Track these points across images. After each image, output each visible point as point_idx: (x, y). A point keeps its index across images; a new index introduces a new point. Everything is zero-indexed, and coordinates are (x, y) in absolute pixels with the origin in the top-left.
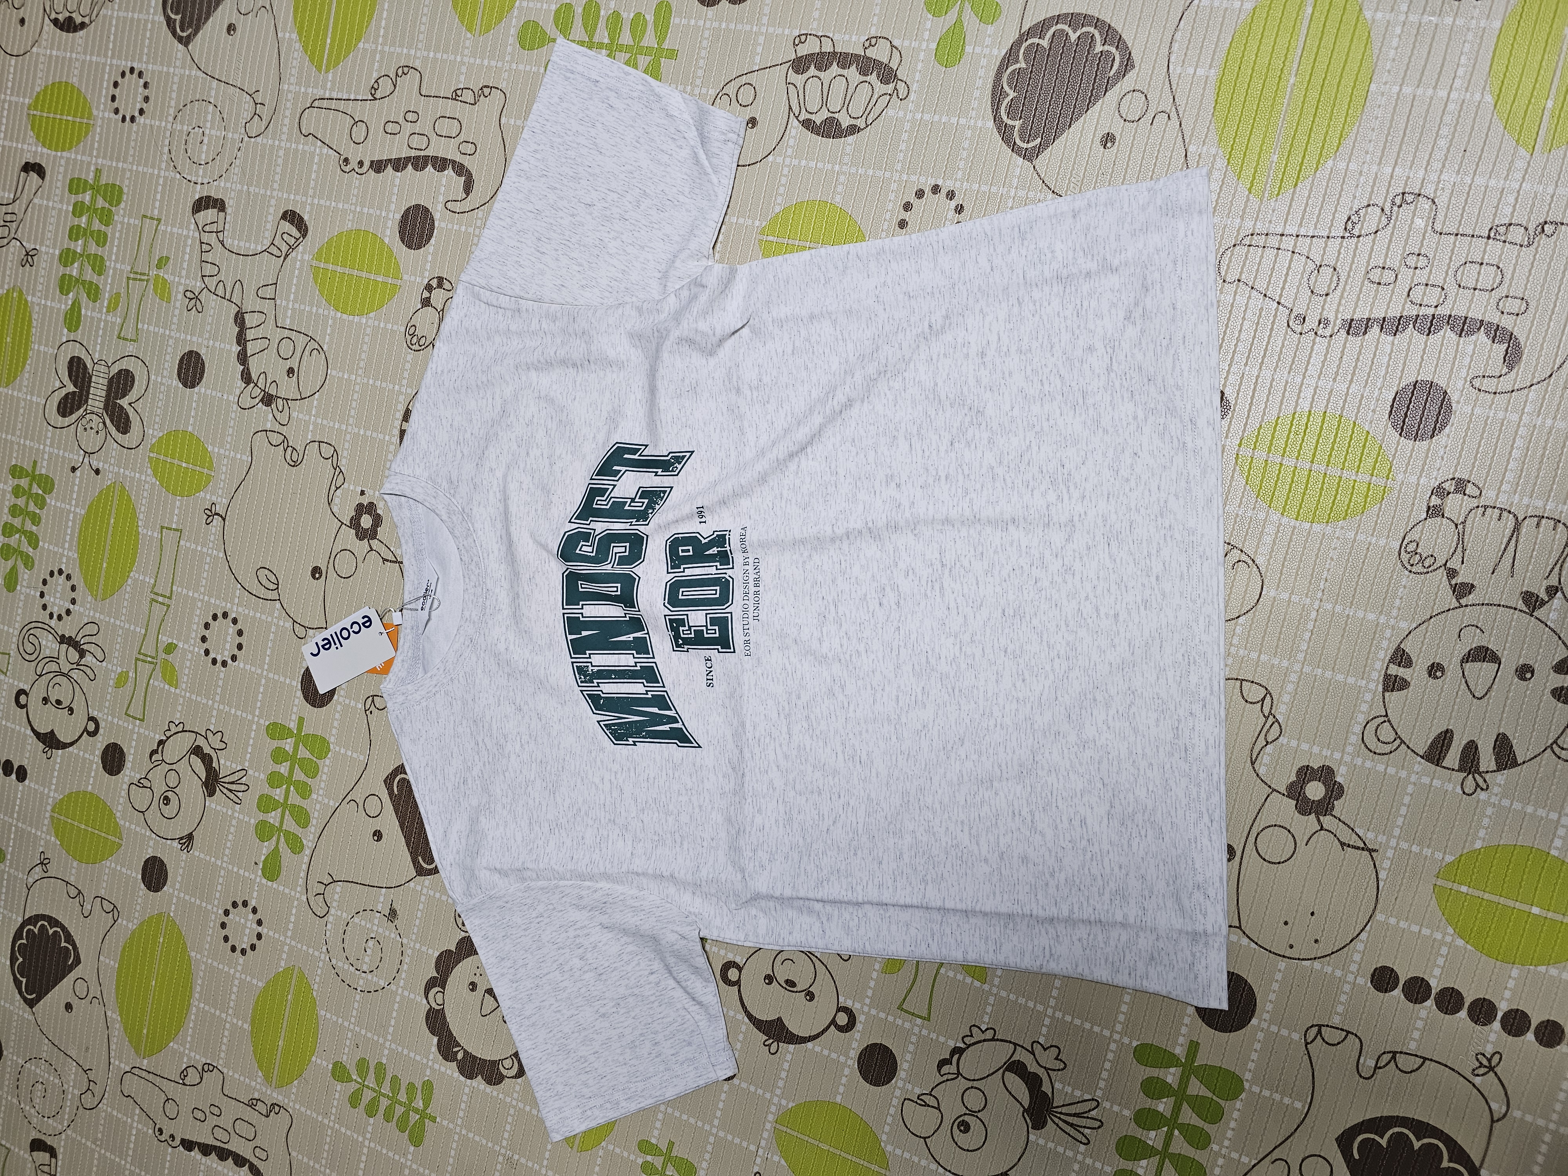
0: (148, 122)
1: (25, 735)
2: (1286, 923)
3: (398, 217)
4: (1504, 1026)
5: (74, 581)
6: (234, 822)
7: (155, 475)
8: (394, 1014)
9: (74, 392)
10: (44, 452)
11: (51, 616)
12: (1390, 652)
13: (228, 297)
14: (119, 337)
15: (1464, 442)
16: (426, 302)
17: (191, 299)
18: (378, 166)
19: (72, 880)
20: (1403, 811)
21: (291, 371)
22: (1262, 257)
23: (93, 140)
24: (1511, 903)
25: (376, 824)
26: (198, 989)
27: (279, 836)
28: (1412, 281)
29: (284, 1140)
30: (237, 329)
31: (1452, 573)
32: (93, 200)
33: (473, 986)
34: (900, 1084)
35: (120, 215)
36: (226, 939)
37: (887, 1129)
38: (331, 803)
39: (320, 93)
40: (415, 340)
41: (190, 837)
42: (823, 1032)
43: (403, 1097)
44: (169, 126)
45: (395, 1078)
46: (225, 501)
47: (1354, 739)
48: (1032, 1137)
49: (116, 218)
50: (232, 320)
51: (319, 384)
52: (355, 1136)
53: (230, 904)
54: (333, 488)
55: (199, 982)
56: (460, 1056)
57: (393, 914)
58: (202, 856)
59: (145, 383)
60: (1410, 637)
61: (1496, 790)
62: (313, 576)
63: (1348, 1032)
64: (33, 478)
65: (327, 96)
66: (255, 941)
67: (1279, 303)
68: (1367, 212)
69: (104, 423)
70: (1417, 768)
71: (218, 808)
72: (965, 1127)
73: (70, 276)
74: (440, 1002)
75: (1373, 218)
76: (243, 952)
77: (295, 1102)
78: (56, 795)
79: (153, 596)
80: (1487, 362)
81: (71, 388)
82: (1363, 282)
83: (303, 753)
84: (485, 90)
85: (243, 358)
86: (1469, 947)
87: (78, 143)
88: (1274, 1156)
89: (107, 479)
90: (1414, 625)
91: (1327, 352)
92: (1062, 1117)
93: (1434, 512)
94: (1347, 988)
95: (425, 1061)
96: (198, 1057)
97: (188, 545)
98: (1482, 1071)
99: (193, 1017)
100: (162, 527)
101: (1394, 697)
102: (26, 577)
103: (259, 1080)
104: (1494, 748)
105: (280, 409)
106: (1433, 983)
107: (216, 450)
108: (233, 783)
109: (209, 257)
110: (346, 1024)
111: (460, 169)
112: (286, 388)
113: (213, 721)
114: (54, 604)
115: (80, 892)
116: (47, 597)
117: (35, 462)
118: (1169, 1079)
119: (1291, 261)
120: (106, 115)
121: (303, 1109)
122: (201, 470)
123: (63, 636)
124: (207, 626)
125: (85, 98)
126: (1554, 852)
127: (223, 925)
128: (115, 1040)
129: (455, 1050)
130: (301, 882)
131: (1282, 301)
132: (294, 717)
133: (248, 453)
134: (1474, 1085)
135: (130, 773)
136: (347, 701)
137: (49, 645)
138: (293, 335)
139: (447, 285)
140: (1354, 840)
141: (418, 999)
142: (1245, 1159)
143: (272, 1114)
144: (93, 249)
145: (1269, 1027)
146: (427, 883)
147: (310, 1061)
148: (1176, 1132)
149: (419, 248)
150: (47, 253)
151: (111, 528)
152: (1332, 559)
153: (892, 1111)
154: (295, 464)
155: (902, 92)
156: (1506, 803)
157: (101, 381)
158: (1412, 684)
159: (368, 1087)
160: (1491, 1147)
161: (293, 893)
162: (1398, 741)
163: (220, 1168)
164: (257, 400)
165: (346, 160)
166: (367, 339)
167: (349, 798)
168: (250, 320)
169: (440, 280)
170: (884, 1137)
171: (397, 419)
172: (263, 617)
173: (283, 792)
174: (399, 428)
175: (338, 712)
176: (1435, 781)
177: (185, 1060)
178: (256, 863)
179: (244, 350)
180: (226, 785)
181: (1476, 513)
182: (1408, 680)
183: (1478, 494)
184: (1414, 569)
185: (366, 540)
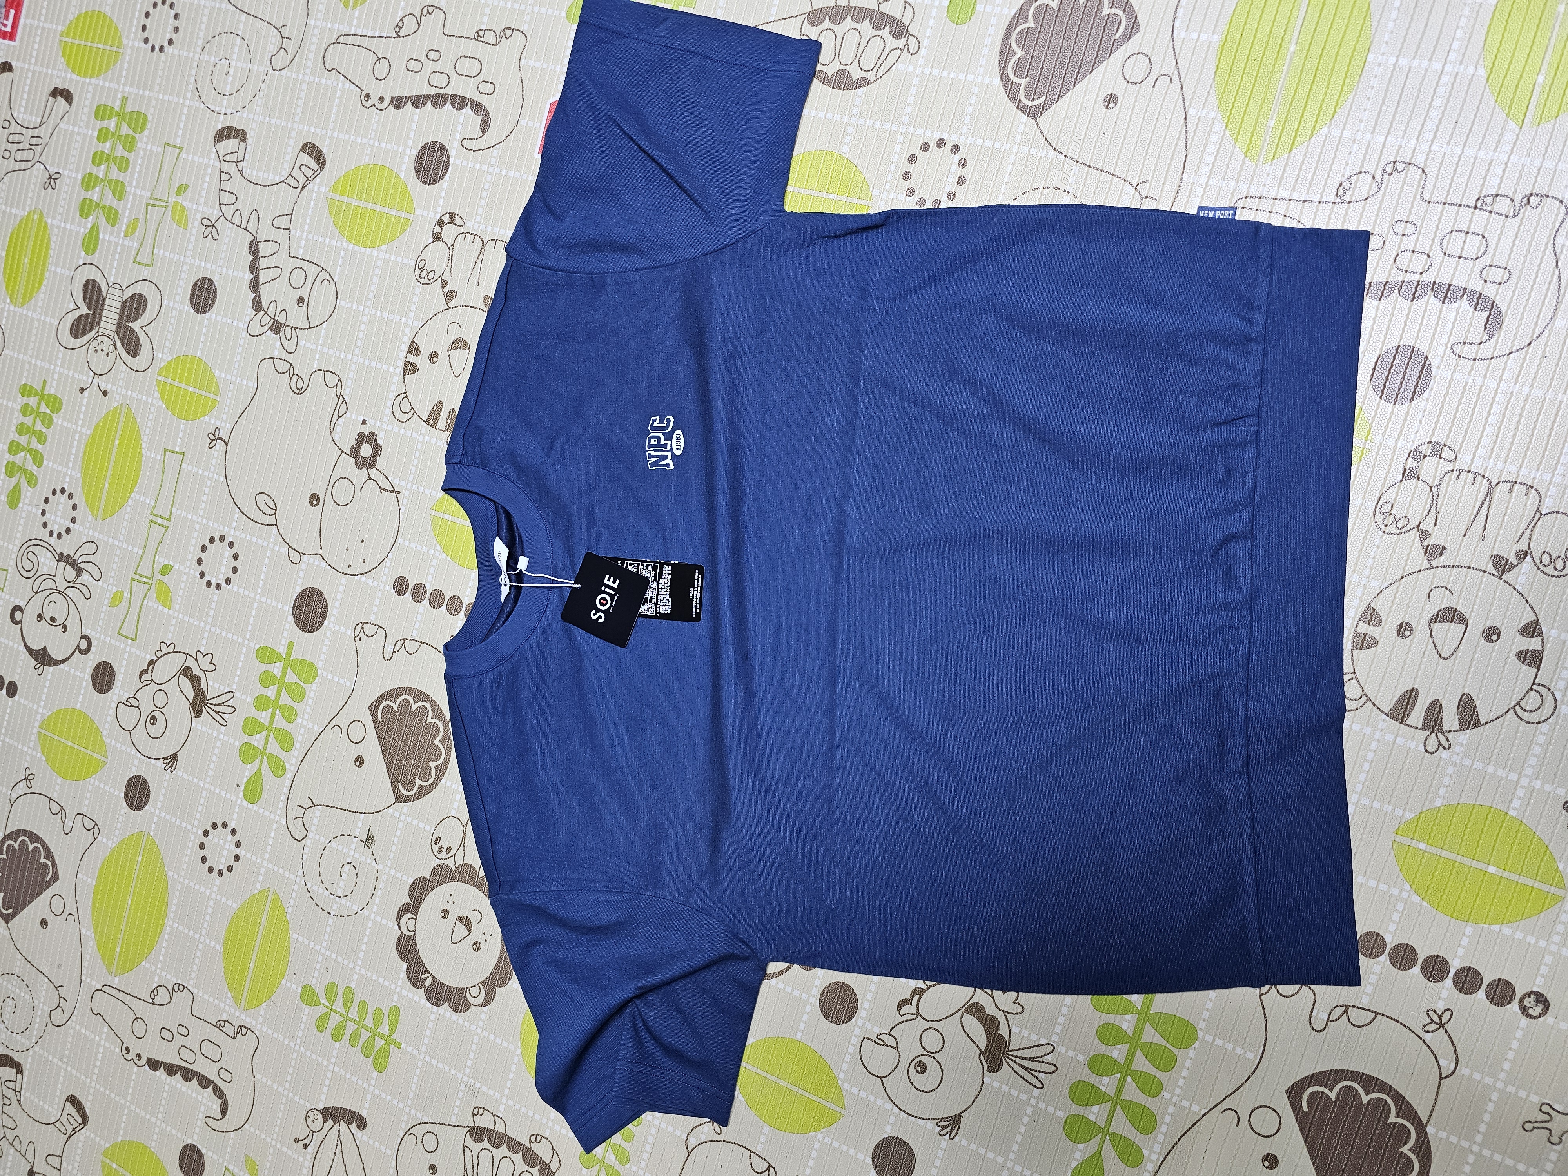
0: (176, 52)
1: (18, 651)
3: (415, 152)
4: (1456, 984)
5: (75, 500)
6: (219, 744)
7: (162, 399)
8: (366, 939)
9: (87, 315)
10: (54, 372)
11: (51, 534)
13: (244, 225)
14: (135, 262)
15: (1442, 407)
16: (437, 237)
17: (207, 227)
18: (398, 103)
19: (55, 796)
20: (1366, 766)
21: (301, 300)
23: (122, 67)
24: (1468, 862)
25: (359, 750)
26: (174, 908)
27: (262, 758)
28: (1399, 247)
29: (250, 1062)
30: (251, 258)
31: (1424, 535)
32: (118, 127)
33: (445, 914)
34: (860, 1023)
35: (145, 143)
36: (204, 860)
37: (845, 1067)
38: (316, 727)
39: (345, 29)
40: (424, 274)
41: (174, 757)
43: (369, 1022)
44: (197, 56)
45: (362, 1003)
46: (229, 426)
48: (987, 1080)
49: (139, 145)
50: (246, 249)
51: (328, 313)
52: (320, 1060)
53: (210, 824)
54: (335, 416)
55: (175, 902)
56: (428, 982)
57: (370, 840)
58: (185, 776)
59: (157, 307)
60: (1381, 596)
61: (1457, 749)
62: (311, 503)
64: (42, 398)
65: (352, 32)
66: (232, 862)
68: (1358, 179)
69: (115, 346)
70: (1381, 725)
71: (204, 729)
72: (922, 1068)
73: (91, 200)
74: (412, 928)
75: (1364, 185)
76: (220, 873)
77: (262, 1024)
78: (45, 711)
79: (152, 518)
80: (1469, 329)
81: (85, 310)
83: (291, 677)
84: (507, 31)
85: (255, 286)
86: (1424, 903)
87: (107, 70)
88: (1224, 1105)
89: (114, 400)
90: (1386, 585)
92: (1017, 1060)
93: (1409, 474)
95: (393, 987)
96: (168, 977)
97: (190, 468)
98: (1433, 1027)
99: (166, 936)
100: (166, 450)
101: (1362, 655)
102: (29, 494)
103: (228, 1001)
104: (1458, 708)
105: (288, 337)
106: (1388, 938)
107: (223, 376)
108: (220, 705)
109: (227, 186)
110: (318, 947)
111: (478, 108)
112: (296, 317)
113: (204, 642)
114: (55, 522)
115: (62, 809)
116: (47, 515)
117: (45, 382)
118: (1125, 1026)
120: (136, 44)
121: (270, 1032)
122: (207, 395)
123: (62, 554)
124: (203, 549)
125: (116, 28)
126: (1511, 812)
127: (202, 846)
128: (88, 957)
129: (424, 976)
130: (282, 805)
132: (283, 641)
134: (1424, 1041)
135: (119, 691)
136: (337, 628)
137: (47, 563)
138: (305, 265)
139: (458, 221)
141: (390, 924)
142: (1195, 1108)
143: (239, 1035)
144: (115, 174)
146: (405, 810)
147: (279, 983)
148: (1129, 1079)
149: (434, 183)
150: (69, 177)
151: (115, 450)
153: (851, 1049)
154: (300, 392)
155: (913, 46)
156: (1467, 762)
157: (114, 304)
158: (1380, 642)
159: (335, 1011)
160: (1439, 1102)
161: (272, 816)
162: (1364, 698)
163: (184, 1089)
164: (266, 328)
165: (367, 96)
166: (377, 271)
167: (333, 723)
168: (264, 250)
169: (452, 216)
170: (842, 1076)
171: (402, 351)
172: (260, 542)
173: (269, 715)
174: (403, 359)
175: (328, 638)
176: (1398, 739)
177: (156, 980)
178: (238, 785)
179: (257, 278)
180: (213, 707)
181: (1451, 476)
182: (1377, 638)
183: (1453, 458)
184: (1388, 530)
185: (365, 469)
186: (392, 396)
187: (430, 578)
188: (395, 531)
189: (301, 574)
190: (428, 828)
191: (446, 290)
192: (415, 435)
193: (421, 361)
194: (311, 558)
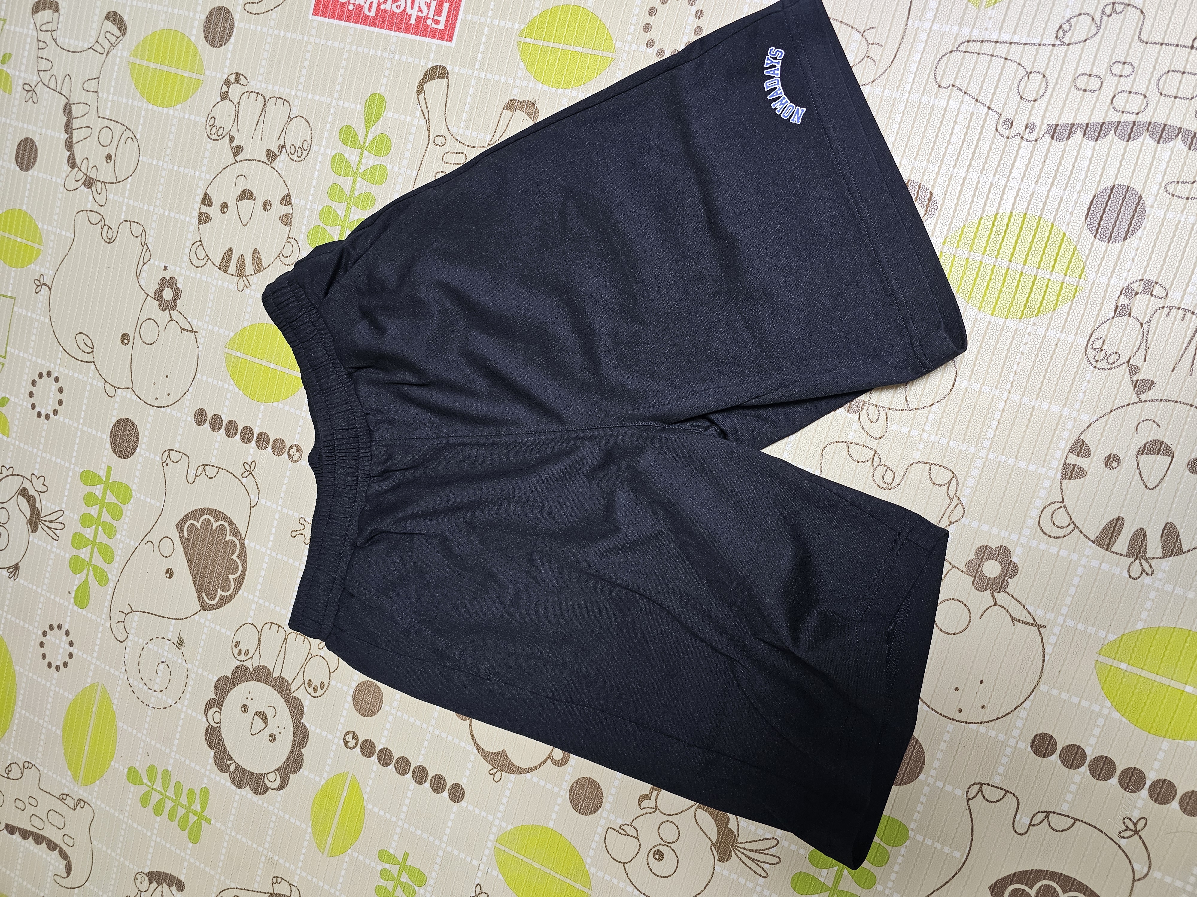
2: (957, 689)
3: (203, 18)
4: (1151, 794)
6: (52, 556)
8: (179, 729)
12: (1071, 443)
13: (58, 89)
15: (1155, 245)
16: (225, 96)
20: (1072, 591)
21: (109, 157)
22: (976, 62)
24: (1166, 681)
25: (169, 563)
26: (21, 697)
27: (89, 569)
28: (1117, 88)
29: (88, 830)
30: (65, 119)
31: (1134, 370)
33: (245, 709)
34: (605, 814)
36: (44, 656)
37: (591, 853)
38: (132, 543)
40: (214, 130)
41: (16, 567)
42: (540, 765)
43: (184, 800)
45: (178, 784)
46: (51, 273)
47: (1032, 522)
51: (132, 169)
52: (145, 831)
53: (48, 626)
54: (141, 263)
55: (22, 692)
56: (232, 768)
57: (180, 643)
58: (26, 584)
60: (1090, 429)
61: (1159, 575)
62: (123, 342)
63: (1007, 791)
67: (989, 108)
68: (1078, 21)
70: (1088, 552)
71: (40, 543)
72: (659, 856)
74: (217, 720)
75: (1083, 27)
76: (58, 668)
77: (96, 799)
80: (1183, 168)
82: (1070, 88)
83: (110, 498)
85: (69, 144)
86: (1124, 719)
91: (1032, 156)
92: (745, 852)
93: (1120, 311)
94: (1008, 751)
95: (203, 770)
96: (19, 756)
97: (21, 310)
98: (1128, 833)
99: (16, 721)
101: (1071, 485)
103: (68, 778)
104: (1162, 536)
105: (99, 191)
106: (1088, 751)
107: (45, 227)
108: (52, 522)
109: (45, 54)
110: (139, 735)
112: (105, 173)
113: (37, 466)
119: (1003, 67)
121: (102, 805)
122: (33, 244)
124: (34, 383)
127: (42, 645)
129: (228, 762)
131: (992, 106)
132: (103, 466)
133: (72, 231)
134: (1119, 846)
136: (147, 455)
138: (111, 124)
139: (242, 80)
140: (1024, 616)
143: (78, 808)
145: (935, 782)
146: (209, 617)
147: (109, 765)
149: (220, 45)
152: (1022, 353)
153: (597, 837)
154: (110, 241)
156: (1169, 588)
158: (1089, 473)
159: (156, 790)
161: (99, 620)
162: (1072, 526)
163: (36, 851)
164: (80, 183)
166: (173, 129)
167: (147, 539)
168: (76, 111)
169: (238, 76)
170: (589, 861)
171: (197, 202)
172: (80, 377)
173: (93, 531)
174: (198, 210)
175: (140, 463)
176: (1103, 564)
177: (9, 758)
178: (69, 592)
179: (70, 139)
180: (46, 523)
181: (1161, 313)
182: (1086, 469)
183: (1164, 295)
184: (1099, 365)
185: (167, 310)
186: (189, 244)
187: (225, 410)
188: (194, 367)
189: (116, 406)
190: (228, 633)
191: (234, 145)
192: (209, 280)
193: (213, 211)
194: (124, 392)
